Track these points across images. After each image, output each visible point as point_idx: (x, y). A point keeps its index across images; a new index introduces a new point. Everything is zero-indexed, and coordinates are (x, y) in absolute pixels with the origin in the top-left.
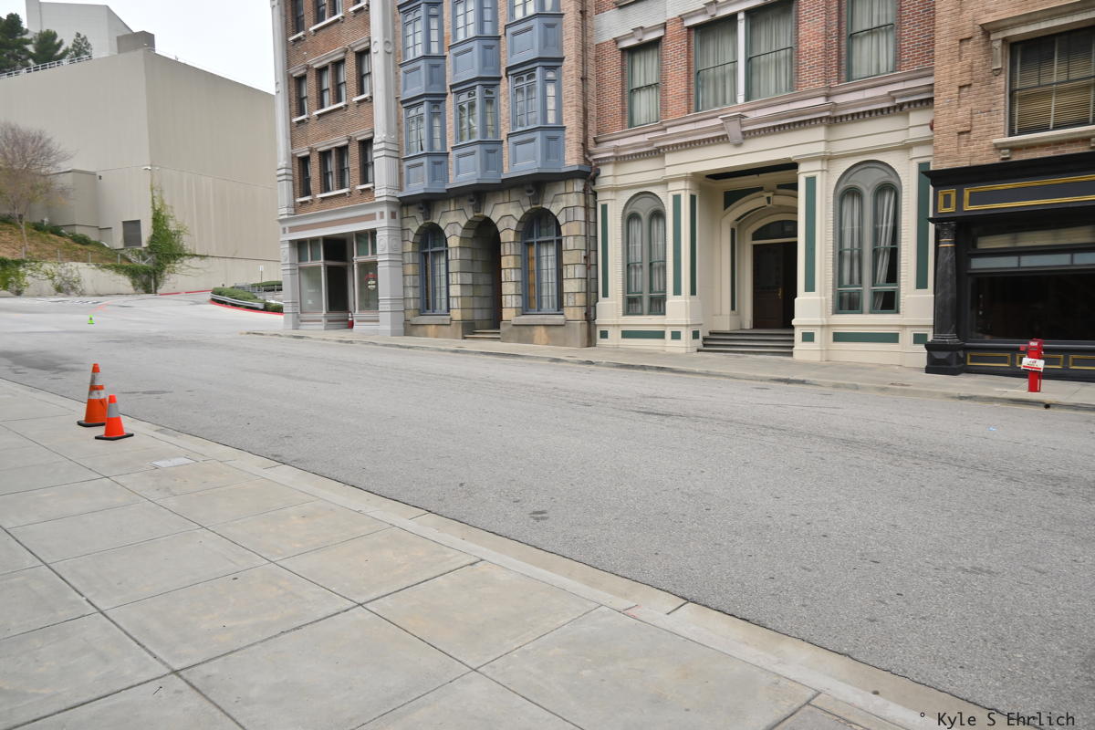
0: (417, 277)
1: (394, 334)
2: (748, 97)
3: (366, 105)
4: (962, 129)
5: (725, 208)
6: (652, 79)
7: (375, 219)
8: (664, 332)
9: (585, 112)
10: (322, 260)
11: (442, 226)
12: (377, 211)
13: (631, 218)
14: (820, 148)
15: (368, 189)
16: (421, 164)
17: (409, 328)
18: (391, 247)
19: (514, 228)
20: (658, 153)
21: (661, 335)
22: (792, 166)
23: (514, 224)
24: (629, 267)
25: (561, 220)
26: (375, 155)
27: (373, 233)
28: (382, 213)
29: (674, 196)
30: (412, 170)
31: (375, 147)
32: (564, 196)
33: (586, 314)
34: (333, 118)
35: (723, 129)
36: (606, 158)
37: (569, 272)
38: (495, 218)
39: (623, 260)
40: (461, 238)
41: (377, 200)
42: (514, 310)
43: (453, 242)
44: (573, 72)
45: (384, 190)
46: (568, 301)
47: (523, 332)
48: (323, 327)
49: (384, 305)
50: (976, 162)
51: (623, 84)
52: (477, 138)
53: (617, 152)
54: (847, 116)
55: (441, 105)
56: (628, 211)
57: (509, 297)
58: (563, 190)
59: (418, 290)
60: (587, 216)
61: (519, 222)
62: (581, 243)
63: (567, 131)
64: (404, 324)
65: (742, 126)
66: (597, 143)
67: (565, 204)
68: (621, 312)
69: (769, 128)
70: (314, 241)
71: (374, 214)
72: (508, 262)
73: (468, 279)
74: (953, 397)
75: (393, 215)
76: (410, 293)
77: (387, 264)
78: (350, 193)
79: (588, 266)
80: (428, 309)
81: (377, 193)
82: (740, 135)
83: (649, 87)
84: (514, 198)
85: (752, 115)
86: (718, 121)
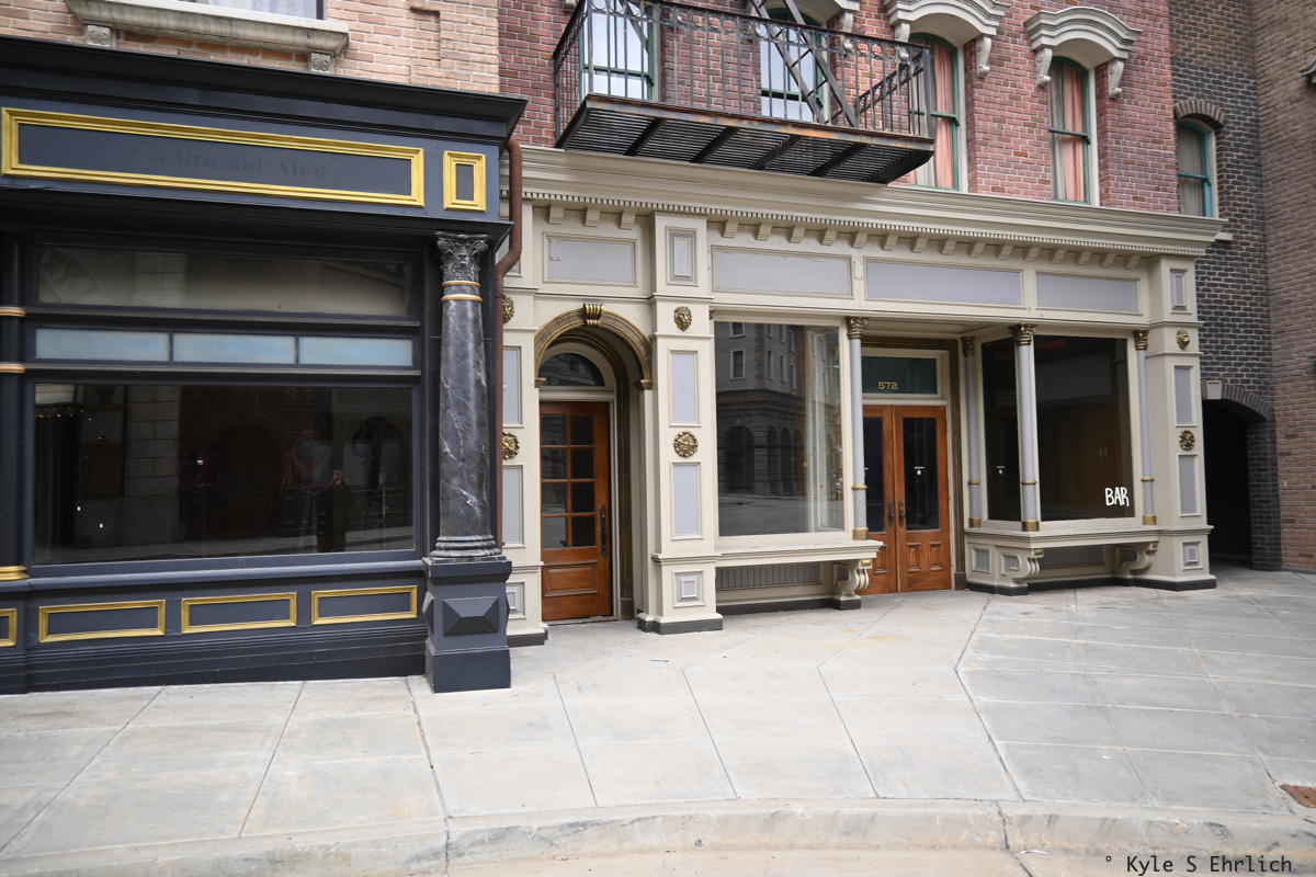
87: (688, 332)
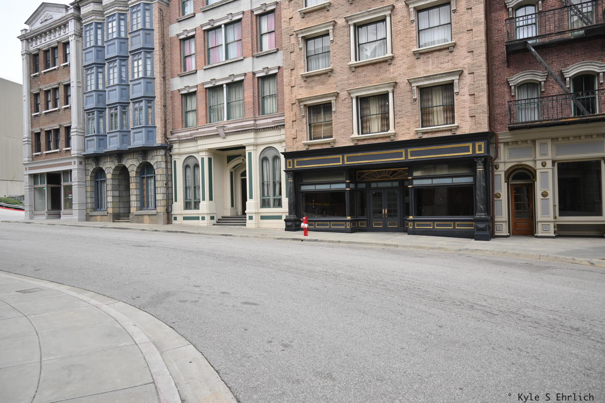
0: (93, 193)
1: (80, 220)
2: (228, 118)
3: (68, 110)
4: (293, 137)
5: (228, 163)
6: (194, 108)
7: (71, 164)
8: (199, 217)
9: (165, 121)
10: (46, 184)
11: (104, 169)
13: (186, 167)
14: (252, 141)
15: (69, 150)
16: (94, 140)
17: (88, 218)
18: (79, 178)
19: (135, 170)
20: (195, 139)
21: (197, 218)
22: (243, 147)
23: (135, 169)
24: (186, 188)
25: (155, 167)
26: (72, 134)
27: (71, 171)
28: (75, 162)
29: (202, 158)
30: (89, 142)
31: (72, 131)
32: (156, 157)
33: (166, 209)
34: (53, 115)
35: (217, 131)
36: (174, 141)
37: (158, 190)
38: (127, 166)
39: (183, 185)
40: (112, 174)
41: (73, 156)
42: (135, 208)
43: (109, 176)
44: (159, 103)
45: (76, 151)
46: (158, 203)
47: (139, 218)
48: (45, 218)
49: (75, 207)
50: (299, 150)
51: (182, 109)
52: (118, 129)
53: (179, 138)
54: (261, 129)
55: (103, 113)
56: (185, 164)
57: (133, 202)
58: (155, 154)
59: (93, 199)
60: (167, 166)
61: (138, 168)
62: (164, 178)
63: (157, 128)
64: (86, 215)
65: (224, 130)
66: (172, 133)
67: (157, 160)
68: (183, 208)
69: (234, 132)
70: (41, 175)
71: (71, 162)
72: (133, 186)
73: (117, 193)
74: (276, 239)
75: (81, 163)
76: (89, 201)
77: (77, 186)
78: (60, 151)
79: (167, 188)
80: (98, 208)
81: (72, 152)
82: (224, 134)
83: (193, 111)
84: (135, 157)
85: (229, 126)
86: (215, 128)
87: (546, 167)
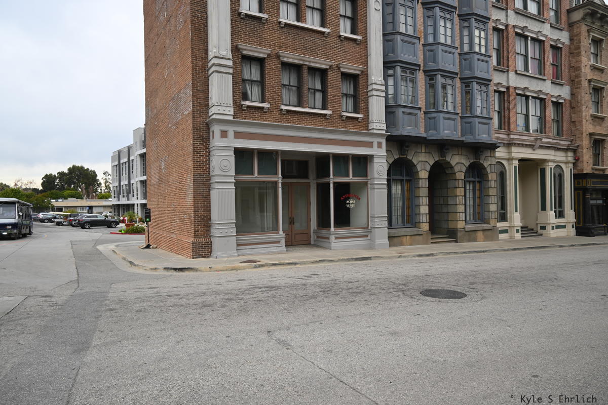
8: (508, 230)
10: (280, 176)
11: (415, 162)
12: (375, 141)
16: (415, 114)
19: (464, 171)
25: (488, 170)
29: (515, 166)
30: (406, 117)
32: (490, 158)
38: (453, 163)
40: (429, 172)
42: (464, 222)
43: (424, 175)
47: (471, 236)
58: (489, 155)
61: (467, 168)
67: (491, 162)
70: (265, 155)
71: (371, 143)
78: (331, 115)
82: (538, 146)
